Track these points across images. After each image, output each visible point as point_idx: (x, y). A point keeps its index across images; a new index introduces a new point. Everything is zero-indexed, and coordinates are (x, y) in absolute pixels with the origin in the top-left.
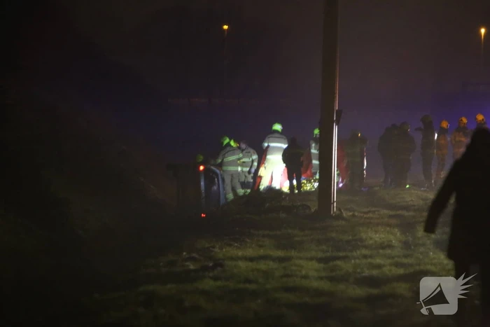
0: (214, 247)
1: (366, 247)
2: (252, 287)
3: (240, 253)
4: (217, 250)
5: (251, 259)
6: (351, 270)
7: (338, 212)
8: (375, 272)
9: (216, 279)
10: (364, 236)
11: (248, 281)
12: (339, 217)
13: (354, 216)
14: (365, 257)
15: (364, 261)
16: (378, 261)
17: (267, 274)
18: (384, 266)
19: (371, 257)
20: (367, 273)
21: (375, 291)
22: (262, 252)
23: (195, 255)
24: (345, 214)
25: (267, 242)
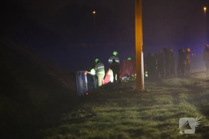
0: (92, 107)
1: (158, 104)
2: (109, 123)
3: (103, 109)
4: (93, 108)
5: (108, 112)
6: (151, 114)
7: (145, 90)
8: (162, 115)
9: (93, 121)
10: (157, 99)
11: (107, 121)
12: (146, 92)
13: (152, 91)
14: (157, 108)
15: (157, 110)
16: (163, 110)
17: (115, 118)
18: (166, 112)
19: (160, 108)
20: (158, 115)
21: (162, 123)
22: (112, 108)
23: (84, 111)
24: (148, 90)
25: (115, 104)
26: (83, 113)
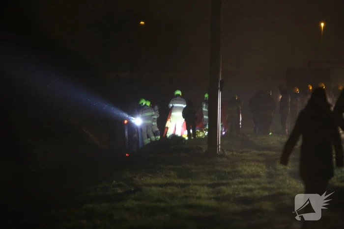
0: (135, 177)
1: (242, 176)
2: (162, 205)
3: (153, 181)
4: (137, 179)
5: (161, 186)
6: (231, 193)
7: (222, 152)
8: (248, 194)
9: (136, 199)
10: (240, 169)
11: (159, 201)
12: (222, 156)
13: (233, 154)
14: (241, 183)
15: (240, 186)
16: (250, 186)
17: (172, 196)
18: (255, 189)
19: (245, 183)
20: (242, 194)
21: (248, 207)
22: (167, 181)
23: (121, 183)
24: (226, 153)
25: (173, 173)
26: (120, 186)
